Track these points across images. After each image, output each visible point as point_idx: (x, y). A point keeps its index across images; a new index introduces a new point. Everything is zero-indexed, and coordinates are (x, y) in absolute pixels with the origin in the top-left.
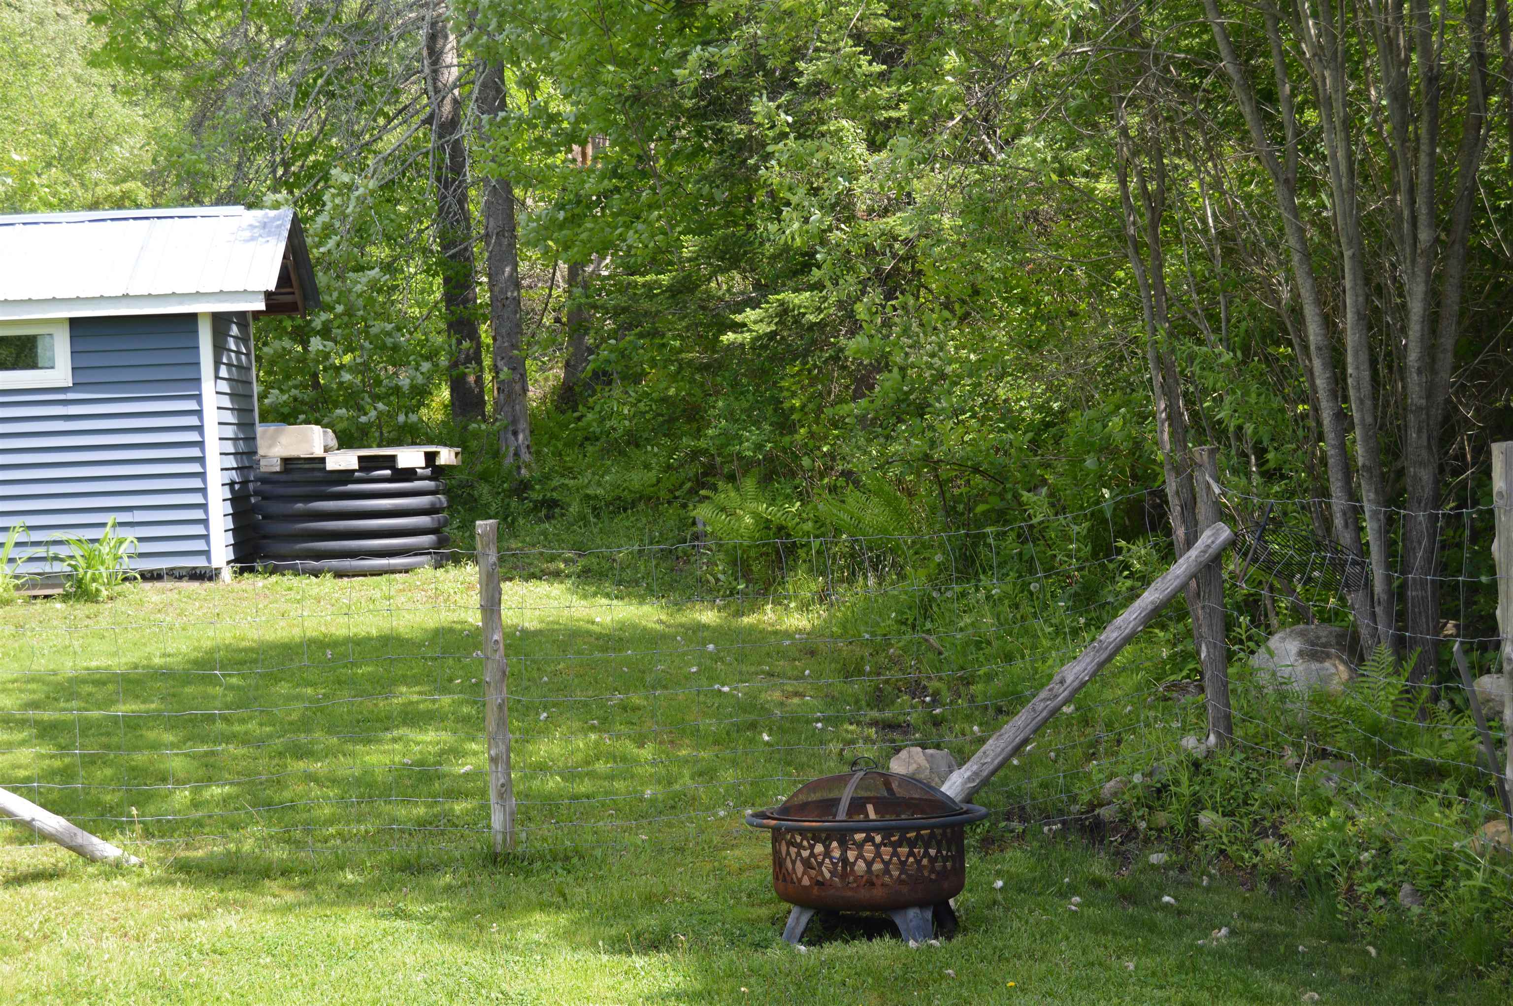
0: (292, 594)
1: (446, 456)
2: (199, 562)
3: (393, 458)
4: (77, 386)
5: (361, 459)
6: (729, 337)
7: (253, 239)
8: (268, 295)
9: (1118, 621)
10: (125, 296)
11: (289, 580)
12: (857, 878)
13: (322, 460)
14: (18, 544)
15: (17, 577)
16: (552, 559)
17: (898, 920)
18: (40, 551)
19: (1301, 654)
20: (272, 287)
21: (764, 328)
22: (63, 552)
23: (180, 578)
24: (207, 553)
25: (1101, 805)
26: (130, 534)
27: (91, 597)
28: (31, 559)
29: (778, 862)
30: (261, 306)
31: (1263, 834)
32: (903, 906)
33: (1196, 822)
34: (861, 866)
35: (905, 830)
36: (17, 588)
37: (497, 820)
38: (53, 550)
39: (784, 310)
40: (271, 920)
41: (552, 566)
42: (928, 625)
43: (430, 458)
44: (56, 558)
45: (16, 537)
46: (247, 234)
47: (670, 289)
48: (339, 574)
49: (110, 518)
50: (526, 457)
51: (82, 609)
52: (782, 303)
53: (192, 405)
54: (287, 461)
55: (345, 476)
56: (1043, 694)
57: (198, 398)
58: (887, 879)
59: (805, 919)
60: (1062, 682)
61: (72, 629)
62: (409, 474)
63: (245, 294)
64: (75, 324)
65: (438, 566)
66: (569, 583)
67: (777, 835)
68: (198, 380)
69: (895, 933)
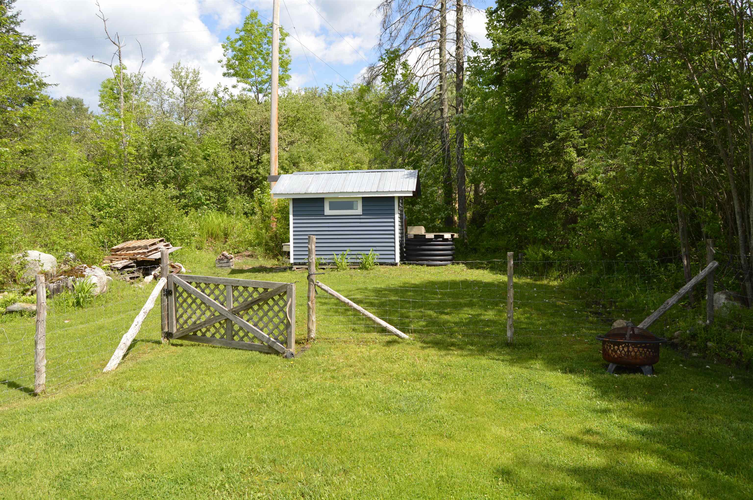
0: (417, 270)
1: (456, 236)
2: (392, 261)
3: (443, 236)
4: (363, 214)
5: (435, 235)
6: (536, 206)
7: (408, 178)
8: (413, 192)
9: (684, 287)
10: (377, 191)
11: (415, 266)
12: (632, 357)
13: (425, 235)
14: (348, 254)
15: (348, 263)
16: (482, 263)
17: (643, 369)
18: (354, 257)
19: (726, 298)
20: (415, 190)
21: (547, 204)
22: (360, 257)
23: (387, 265)
24: (395, 259)
25: (674, 339)
26: (378, 253)
27: (367, 269)
28: (351, 258)
29: (604, 350)
30: (411, 195)
31: (730, 349)
32: (644, 365)
33: (707, 345)
34: (633, 354)
35: (641, 344)
36: (348, 265)
37: (509, 334)
38: (358, 256)
39: (553, 199)
40: (460, 359)
41: (483, 266)
42: (598, 286)
43: (452, 236)
44: (358, 258)
45: (348, 252)
46: (406, 176)
47: (519, 192)
48: (428, 265)
49: (371, 249)
50: (466, 237)
51: (365, 272)
52: (553, 197)
53: (392, 220)
54: (415, 236)
55: (431, 240)
56: (662, 307)
57: (394, 218)
58: (641, 357)
59: (614, 367)
60: (668, 304)
61: (365, 277)
62: (447, 240)
63: (408, 192)
64: (363, 198)
65: (453, 264)
66: (488, 270)
67: (604, 342)
68: (394, 214)
69: (642, 372)
